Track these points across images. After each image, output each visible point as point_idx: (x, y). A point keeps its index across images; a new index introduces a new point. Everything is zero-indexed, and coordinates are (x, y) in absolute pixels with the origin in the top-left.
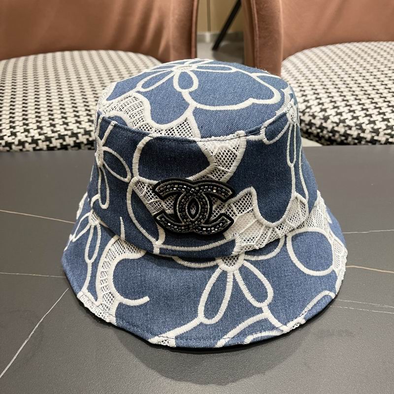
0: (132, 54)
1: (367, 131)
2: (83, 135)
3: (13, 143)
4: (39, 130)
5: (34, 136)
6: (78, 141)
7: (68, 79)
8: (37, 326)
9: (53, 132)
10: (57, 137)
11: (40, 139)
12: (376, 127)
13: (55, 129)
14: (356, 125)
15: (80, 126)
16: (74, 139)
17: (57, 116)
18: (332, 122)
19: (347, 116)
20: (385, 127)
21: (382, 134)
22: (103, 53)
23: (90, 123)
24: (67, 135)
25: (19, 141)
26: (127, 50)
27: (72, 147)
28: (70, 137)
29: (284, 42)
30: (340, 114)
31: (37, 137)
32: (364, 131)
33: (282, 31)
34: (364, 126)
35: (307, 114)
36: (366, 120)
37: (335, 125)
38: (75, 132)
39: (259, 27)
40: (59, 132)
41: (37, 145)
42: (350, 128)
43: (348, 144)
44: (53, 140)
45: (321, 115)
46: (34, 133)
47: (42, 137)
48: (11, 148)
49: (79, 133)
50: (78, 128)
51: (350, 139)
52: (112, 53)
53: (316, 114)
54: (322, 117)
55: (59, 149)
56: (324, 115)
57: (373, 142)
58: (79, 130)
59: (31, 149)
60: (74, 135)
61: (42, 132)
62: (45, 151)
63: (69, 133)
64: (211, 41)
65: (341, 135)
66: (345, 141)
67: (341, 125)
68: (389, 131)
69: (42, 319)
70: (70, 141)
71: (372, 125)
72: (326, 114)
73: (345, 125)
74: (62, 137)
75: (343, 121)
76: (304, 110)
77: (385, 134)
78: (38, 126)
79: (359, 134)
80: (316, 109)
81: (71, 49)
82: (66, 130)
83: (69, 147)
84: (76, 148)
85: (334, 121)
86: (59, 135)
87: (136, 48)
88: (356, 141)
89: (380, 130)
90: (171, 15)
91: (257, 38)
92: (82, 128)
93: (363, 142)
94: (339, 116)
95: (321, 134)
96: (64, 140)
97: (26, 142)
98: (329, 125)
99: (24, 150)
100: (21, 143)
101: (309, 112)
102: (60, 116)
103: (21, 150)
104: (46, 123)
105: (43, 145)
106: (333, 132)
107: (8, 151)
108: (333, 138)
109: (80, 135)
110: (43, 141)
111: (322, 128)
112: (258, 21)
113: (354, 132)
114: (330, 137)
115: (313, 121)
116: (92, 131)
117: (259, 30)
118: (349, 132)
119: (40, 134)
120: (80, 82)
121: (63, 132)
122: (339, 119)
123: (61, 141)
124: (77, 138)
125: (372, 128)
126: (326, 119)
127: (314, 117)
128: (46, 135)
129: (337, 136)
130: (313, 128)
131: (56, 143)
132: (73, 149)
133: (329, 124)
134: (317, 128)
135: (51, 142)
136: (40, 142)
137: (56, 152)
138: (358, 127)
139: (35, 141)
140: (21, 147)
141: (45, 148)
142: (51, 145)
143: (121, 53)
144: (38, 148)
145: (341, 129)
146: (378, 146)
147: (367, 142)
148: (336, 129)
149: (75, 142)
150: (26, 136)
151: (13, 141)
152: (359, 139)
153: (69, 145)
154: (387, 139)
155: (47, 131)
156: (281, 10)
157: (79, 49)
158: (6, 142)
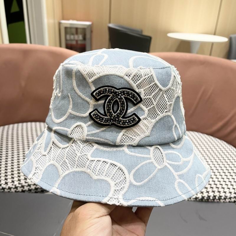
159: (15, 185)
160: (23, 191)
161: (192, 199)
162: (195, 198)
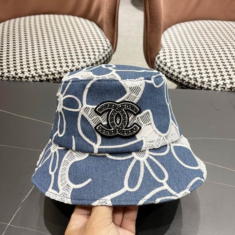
1: (199, 82)
2: (57, 74)
3: (23, 77)
6: (55, 77)
9: (43, 72)
12: (203, 80)
13: (44, 71)
14: (194, 78)
15: (56, 69)
17: (44, 63)
19: (190, 73)
20: (207, 81)
21: (205, 84)
22: (66, 17)
23: (61, 68)
24: (49, 74)
25: (26, 76)
28: (51, 75)
31: (34, 74)
32: (197, 82)
34: (198, 79)
35: (171, 69)
36: (199, 76)
37: (184, 77)
38: (53, 72)
40: (45, 73)
41: (35, 79)
42: (191, 79)
45: (178, 71)
46: (33, 72)
47: (37, 75)
48: (21, 80)
49: (56, 73)
50: (55, 70)
51: (190, 85)
53: (175, 70)
54: (178, 72)
55: (45, 81)
56: (179, 71)
57: (201, 88)
59: (32, 81)
60: (53, 74)
61: (37, 72)
62: (38, 82)
63: (51, 73)
65: (186, 82)
67: (187, 77)
68: (209, 83)
70: (51, 77)
71: (201, 79)
72: (180, 71)
73: (189, 77)
74: (47, 75)
75: (188, 75)
76: (170, 67)
77: (207, 84)
78: (35, 68)
79: (195, 83)
80: (176, 67)
84: (54, 81)
85: (184, 75)
86: (46, 74)
89: (205, 82)
90: (105, 5)
92: (57, 71)
93: (196, 87)
94: (186, 72)
95: (177, 80)
96: (48, 77)
97: (29, 77)
98: (181, 76)
99: (28, 81)
100: (27, 78)
101: (172, 68)
102: (46, 63)
103: (27, 81)
104: (39, 67)
105: (37, 79)
106: (183, 80)
107: (20, 81)
108: (182, 83)
109: (56, 74)
110: (38, 77)
111: (177, 77)
112: (150, 19)
113: (193, 82)
114: (181, 83)
115: (174, 73)
116: (62, 72)
118: (190, 81)
119: (36, 73)
121: (47, 73)
122: (186, 74)
124: (55, 76)
125: (202, 81)
126: (180, 73)
127: (174, 71)
128: (39, 74)
129: (184, 82)
130: (173, 77)
131: (44, 78)
132: (52, 81)
134: (175, 77)
135: (41, 78)
137: (44, 83)
138: (195, 79)
139: (33, 77)
140: (26, 80)
141: (38, 80)
142: (42, 79)
144: (35, 80)
145: (186, 79)
146: (203, 90)
147: (198, 87)
148: (184, 79)
149: (53, 78)
150: (29, 74)
151: (22, 76)
152: (195, 85)
153: (50, 79)
154: (208, 87)
155: (39, 71)
157: (54, 13)
158: (19, 77)
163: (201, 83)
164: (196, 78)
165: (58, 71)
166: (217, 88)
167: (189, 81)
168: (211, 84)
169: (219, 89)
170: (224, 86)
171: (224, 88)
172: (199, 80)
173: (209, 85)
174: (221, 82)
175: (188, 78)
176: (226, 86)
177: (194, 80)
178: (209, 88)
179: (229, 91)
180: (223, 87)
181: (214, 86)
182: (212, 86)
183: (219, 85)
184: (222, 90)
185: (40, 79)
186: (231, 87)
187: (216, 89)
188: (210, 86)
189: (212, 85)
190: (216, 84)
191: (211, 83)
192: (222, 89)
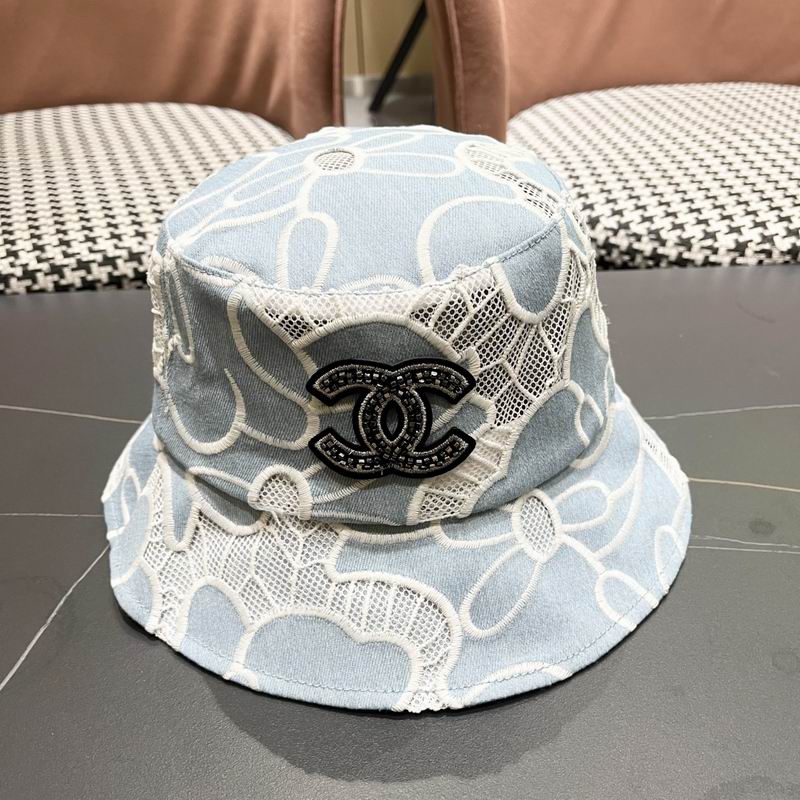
0: (214, 111)
1: (670, 244)
2: (126, 261)
4: (37, 253)
5: (27, 264)
6: (116, 273)
7: (90, 158)
8: (62, 602)
9: (66, 255)
10: (75, 266)
11: (39, 270)
12: (685, 236)
13: (70, 251)
14: (650, 232)
15: (120, 244)
16: (109, 269)
17: (73, 225)
18: (606, 229)
19: (632, 216)
20: (702, 235)
21: (696, 247)
23: (140, 239)
24: (94, 261)
26: (204, 102)
27: (106, 285)
28: (100, 265)
29: (510, 84)
30: (620, 213)
31: (33, 265)
32: (663, 243)
33: (507, 61)
34: (664, 235)
36: (667, 223)
37: (610, 233)
38: (110, 254)
39: (462, 51)
40: (78, 257)
41: (35, 281)
42: (638, 238)
43: (636, 268)
44: (67, 271)
45: (584, 215)
46: (28, 259)
47: (45, 266)
49: (119, 257)
50: (116, 247)
51: (639, 259)
52: (174, 108)
54: (586, 220)
55: (79, 289)
56: (589, 217)
57: (681, 262)
58: (118, 253)
59: (22, 290)
60: (109, 261)
61: (44, 256)
62: (50, 293)
64: (366, 94)
65: (622, 253)
66: (631, 264)
67: (622, 232)
68: (709, 242)
69: (70, 591)
70: (100, 273)
71: (678, 232)
72: (594, 215)
73: (630, 232)
74: (83, 265)
75: (626, 226)
77: (703, 248)
78: (34, 245)
79: (655, 249)
81: (91, 100)
82: (91, 251)
83: (99, 285)
84: (114, 287)
85: (608, 226)
86: (79, 262)
87: (222, 97)
88: (651, 263)
89: (693, 241)
90: (291, 29)
91: (459, 72)
92: (124, 248)
93: (663, 264)
94: (617, 218)
96: (89, 272)
97: (12, 275)
98: (600, 235)
99: (8, 291)
102: (78, 226)
104: (50, 239)
105: (46, 282)
106: (608, 246)
108: (607, 258)
109: (119, 262)
110: (46, 274)
112: (461, 41)
113: (646, 246)
114: (601, 257)
116: (143, 253)
117: (463, 58)
118: (636, 246)
119: (40, 260)
120: (114, 162)
121: (86, 256)
122: (619, 222)
123: (82, 273)
124: (115, 267)
125: (679, 237)
126: (593, 222)
128: (52, 262)
129: (615, 254)
131: (73, 277)
132: (108, 288)
133: (600, 233)
135: (62, 276)
136: (39, 276)
137: (73, 295)
138: (653, 236)
139: (30, 275)
141: (50, 286)
142: (63, 282)
143: (194, 109)
144: (36, 287)
145: (622, 241)
146: (690, 270)
147: (671, 264)
148: (613, 240)
149: (110, 275)
150: (12, 265)
152: (656, 259)
153: (99, 281)
154: (707, 257)
155: (55, 254)
156: (503, 20)
159: (25, 266)
160: (59, 288)
161: (776, 255)
162: (789, 252)
163: (677, 244)
164: (656, 232)
165: (129, 250)
166: (742, 255)
167: (631, 244)
168: (716, 245)
169: (750, 259)
170: (767, 246)
171: (769, 254)
172: (672, 237)
173: (709, 248)
174: (752, 235)
175: (628, 235)
176: (773, 244)
177: (652, 239)
178: (713, 258)
179: (786, 262)
180: (762, 251)
181: (730, 250)
182: (722, 251)
183: (749, 244)
184: (760, 262)
185: (56, 283)
186: (794, 245)
187: (740, 260)
188: (715, 251)
189: (721, 246)
190: (737, 241)
191: (716, 240)
192: (762, 256)
